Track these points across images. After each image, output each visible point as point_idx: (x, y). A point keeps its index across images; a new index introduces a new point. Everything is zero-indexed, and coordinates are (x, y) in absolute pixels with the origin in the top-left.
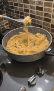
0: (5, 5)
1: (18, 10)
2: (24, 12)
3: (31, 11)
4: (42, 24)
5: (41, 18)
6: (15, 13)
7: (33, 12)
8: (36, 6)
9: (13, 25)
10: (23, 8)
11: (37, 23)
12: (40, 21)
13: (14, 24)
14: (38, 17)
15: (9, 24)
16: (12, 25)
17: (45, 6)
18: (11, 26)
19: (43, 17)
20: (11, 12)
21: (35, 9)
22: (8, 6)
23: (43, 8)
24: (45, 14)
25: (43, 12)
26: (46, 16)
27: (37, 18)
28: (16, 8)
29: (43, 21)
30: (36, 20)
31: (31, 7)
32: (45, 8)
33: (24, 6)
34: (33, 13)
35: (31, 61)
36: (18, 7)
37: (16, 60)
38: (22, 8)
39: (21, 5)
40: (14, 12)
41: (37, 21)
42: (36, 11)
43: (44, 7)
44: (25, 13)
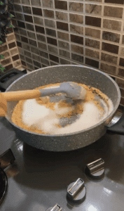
0: (13, 14)
1: (41, 24)
2: (57, 30)
3: (73, 27)
4: (98, 58)
5: (96, 45)
6: (35, 32)
7: (78, 30)
8: (84, 15)
9: (30, 61)
10: (55, 20)
11: (86, 54)
12: (94, 50)
13: (34, 58)
14: (89, 40)
15: (22, 57)
16: (27, 59)
17: (105, 14)
18: (25, 61)
19: (101, 41)
20: (27, 30)
21: (82, 23)
22: (20, 16)
23: (100, 19)
24: (106, 35)
25: (102, 29)
26: (107, 39)
27: (86, 45)
28: (37, 21)
29: (100, 51)
30: (84, 47)
31: (73, 18)
32: (105, 21)
33: (57, 16)
34: (77, 32)
35: (73, 149)
36: (43, 18)
37: (37, 147)
38: (52, 21)
39: (50, 14)
40: (33, 30)
41: (87, 50)
42: (84, 26)
43: (103, 18)
44: (58, 32)
